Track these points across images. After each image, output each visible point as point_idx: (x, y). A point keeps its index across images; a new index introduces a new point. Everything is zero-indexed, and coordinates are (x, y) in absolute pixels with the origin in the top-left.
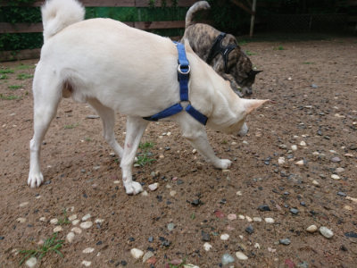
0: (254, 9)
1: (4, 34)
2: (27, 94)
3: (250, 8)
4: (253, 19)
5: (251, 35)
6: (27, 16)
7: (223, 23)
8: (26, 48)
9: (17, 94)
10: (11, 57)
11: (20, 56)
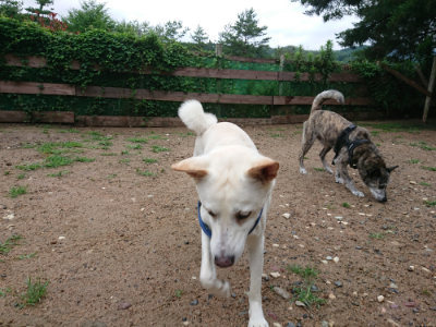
0: (430, 89)
1: (141, 100)
2: (163, 171)
3: (426, 88)
4: (427, 101)
5: (424, 120)
6: (166, 84)
7: (385, 103)
8: (159, 115)
9: (152, 169)
10: (143, 123)
11: (151, 123)
